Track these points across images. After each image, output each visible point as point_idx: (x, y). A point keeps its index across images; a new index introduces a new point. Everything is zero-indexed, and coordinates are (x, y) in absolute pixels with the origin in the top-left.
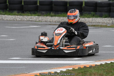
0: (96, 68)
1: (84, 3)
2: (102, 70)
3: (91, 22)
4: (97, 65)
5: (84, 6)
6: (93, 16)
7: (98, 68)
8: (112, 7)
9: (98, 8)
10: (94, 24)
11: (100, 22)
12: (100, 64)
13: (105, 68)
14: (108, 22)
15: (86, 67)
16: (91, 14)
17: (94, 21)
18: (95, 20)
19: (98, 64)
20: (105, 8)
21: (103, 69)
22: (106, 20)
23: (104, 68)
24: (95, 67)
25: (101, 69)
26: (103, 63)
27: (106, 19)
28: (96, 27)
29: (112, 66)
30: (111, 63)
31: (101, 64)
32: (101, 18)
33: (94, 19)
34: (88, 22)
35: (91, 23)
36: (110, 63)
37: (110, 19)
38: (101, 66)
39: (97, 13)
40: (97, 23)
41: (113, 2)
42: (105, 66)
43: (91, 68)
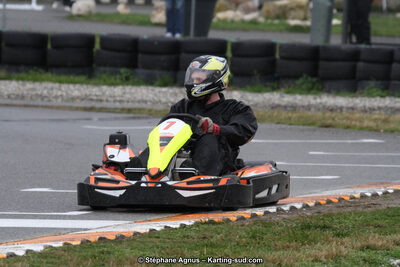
0: (135, 244)
1: (98, 40)
2: (155, 249)
3: (118, 99)
4: (139, 233)
5: (98, 51)
6: (126, 81)
7: (142, 242)
8: (183, 55)
9: (140, 56)
10: (130, 105)
11: (148, 99)
12: (148, 231)
13: (164, 242)
15: (104, 238)
16: (120, 74)
17: (128, 96)
18: (130, 93)
19: (142, 231)
20: (163, 58)
21: (158, 247)
22: (165, 92)
23: (162, 245)
24: (134, 240)
25: (151, 245)
26: (158, 229)
27: (164, 89)
28: (135, 113)
29: (184, 237)
30: (183, 226)
31: (152, 231)
32: (150, 88)
33: (128, 89)
34: (110, 99)
35: (120, 101)
36: (178, 226)
38: (150, 237)
39: (140, 71)
40: (139, 102)
41: (187, 38)
42: (164, 236)
43: (121, 242)
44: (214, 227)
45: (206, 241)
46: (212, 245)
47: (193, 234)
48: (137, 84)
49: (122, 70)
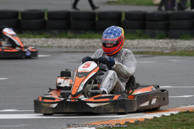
0: (145, 125)
1: (123, 15)
2: (156, 127)
3: (136, 46)
4: (147, 119)
5: (124, 21)
6: (140, 37)
7: (149, 124)
8: (171, 21)
9: (147, 23)
10: (142, 50)
11: (152, 46)
12: (152, 118)
13: (161, 123)
14: (166, 46)
15: (129, 122)
16: (137, 33)
17: (141, 45)
18: (143, 43)
19: (149, 118)
20: (160, 23)
21: (158, 126)
22: (161, 42)
23: (160, 125)
24: (145, 123)
25: (154, 125)
26: (158, 116)
27: (161, 40)
28: (145, 54)
29: (173, 120)
30: (172, 115)
31: (155, 118)
32: (153, 40)
33: (141, 41)
34: (131, 47)
35: (136, 48)
36: (169, 115)
37: (168, 41)
38: (154, 121)
39: (147, 31)
40: (147, 48)
41: (173, 12)
42: (162, 120)
43: (137, 124)
44: (190, 114)
45: (185, 122)
46: (188, 125)
47: (177, 118)
48: (146, 38)
49: (138, 31)
